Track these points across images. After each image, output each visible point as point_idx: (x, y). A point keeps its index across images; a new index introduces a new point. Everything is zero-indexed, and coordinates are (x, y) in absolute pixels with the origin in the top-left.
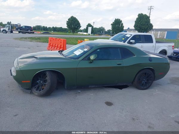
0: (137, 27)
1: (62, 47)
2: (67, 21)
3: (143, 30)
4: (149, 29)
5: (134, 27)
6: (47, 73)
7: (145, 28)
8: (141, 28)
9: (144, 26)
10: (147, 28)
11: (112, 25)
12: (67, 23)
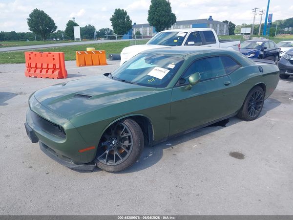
0: (152, 20)
1: (58, 66)
2: (28, 19)
3: (162, 24)
4: (172, 21)
5: (148, 20)
6: (126, 123)
7: (165, 21)
8: (159, 22)
9: (163, 18)
10: (169, 21)
11: (111, 20)
12: (28, 23)
